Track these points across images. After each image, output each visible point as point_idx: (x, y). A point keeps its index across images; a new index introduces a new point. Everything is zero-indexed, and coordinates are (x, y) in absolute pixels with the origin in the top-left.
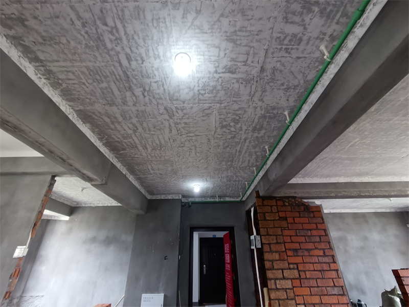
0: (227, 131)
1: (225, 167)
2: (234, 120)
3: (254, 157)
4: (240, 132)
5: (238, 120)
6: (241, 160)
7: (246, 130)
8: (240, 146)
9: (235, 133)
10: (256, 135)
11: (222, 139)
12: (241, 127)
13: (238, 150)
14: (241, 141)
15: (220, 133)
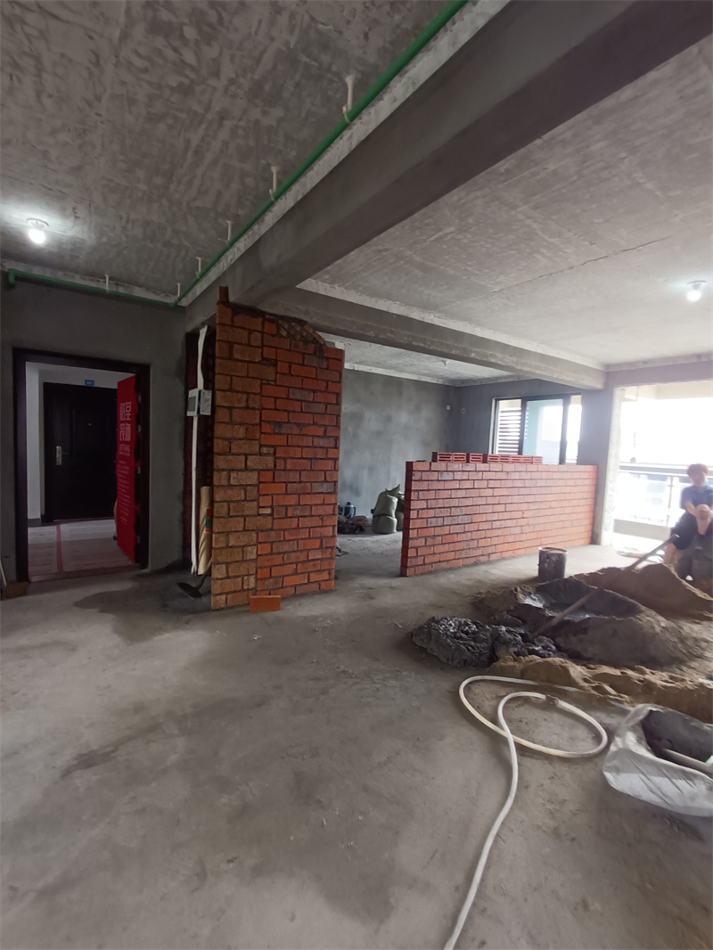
0: (170, 54)
1: (142, 187)
2: (198, 18)
3: (235, 186)
4: (212, 82)
5: (210, 25)
6: (197, 182)
7: (232, 81)
8: (201, 131)
9: (193, 76)
10: (255, 113)
11: (146, 76)
12: (217, 61)
13: (194, 144)
14: (210, 116)
15: (142, 51)
